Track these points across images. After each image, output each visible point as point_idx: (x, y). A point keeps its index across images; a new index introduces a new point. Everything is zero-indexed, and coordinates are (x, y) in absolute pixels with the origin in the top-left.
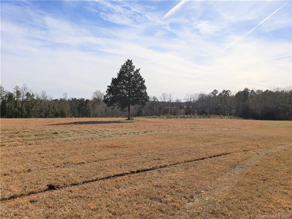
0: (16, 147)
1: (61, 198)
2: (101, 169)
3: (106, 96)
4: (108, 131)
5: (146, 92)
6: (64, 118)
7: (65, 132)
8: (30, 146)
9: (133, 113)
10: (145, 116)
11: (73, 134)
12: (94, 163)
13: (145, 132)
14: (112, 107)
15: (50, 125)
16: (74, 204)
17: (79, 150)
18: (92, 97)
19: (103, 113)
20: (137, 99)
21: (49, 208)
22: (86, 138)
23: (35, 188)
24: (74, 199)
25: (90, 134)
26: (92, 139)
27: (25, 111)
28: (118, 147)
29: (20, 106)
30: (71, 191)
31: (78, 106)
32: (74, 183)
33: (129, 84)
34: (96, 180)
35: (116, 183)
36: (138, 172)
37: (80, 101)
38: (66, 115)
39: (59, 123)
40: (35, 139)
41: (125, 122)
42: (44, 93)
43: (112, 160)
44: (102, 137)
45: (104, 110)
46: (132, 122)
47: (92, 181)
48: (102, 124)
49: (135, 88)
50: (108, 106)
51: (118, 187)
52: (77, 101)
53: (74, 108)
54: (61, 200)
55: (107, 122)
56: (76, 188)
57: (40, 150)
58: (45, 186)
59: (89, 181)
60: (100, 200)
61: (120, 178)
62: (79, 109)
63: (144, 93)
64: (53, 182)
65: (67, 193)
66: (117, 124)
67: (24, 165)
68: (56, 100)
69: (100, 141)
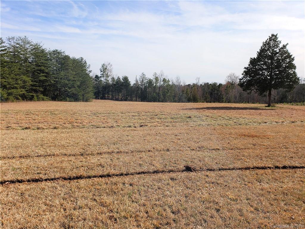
0: (156, 128)
1: (198, 181)
2: (238, 158)
3: (242, 79)
4: (244, 119)
5: (294, 73)
6: (196, 102)
7: (198, 116)
8: (167, 128)
9: (275, 98)
10: (291, 103)
11: (206, 119)
12: (230, 151)
13: (292, 122)
14: (248, 91)
15: (184, 109)
16: (211, 189)
17: (213, 135)
18: (225, 81)
19: (238, 98)
20: (281, 82)
21: (188, 188)
22: (219, 123)
23: (173, 167)
24: (211, 185)
25: (224, 121)
26: (227, 126)
27: (162, 96)
28: (256, 136)
29: (158, 91)
30: (207, 176)
31: (210, 90)
32: (210, 168)
33: (272, 63)
34: (233, 169)
35: (256, 176)
36: (284, 167)
37: (212, 86)
38: (198, 100)
39: (191, 108)
40: (171, 122)
41: (265, 109)
42: (179, 78)
43: (250, 151)
44: (238, 124)
45: (238, 95)
46: (273, 109)
47: (229, 169)
48: (236, 111)
49: (280, 68)
50: (244, 90)
51: (259, 181)
52: (209, 85)
53: (207, 93)
54: (198, 183)
55: (242, 108)
56: (212, 174)
57: (176, 132)
58: (182, 167)
59: (226, 169)
60: (239, 191)
61: (262, 171)
62: (211, 94)
63: (292, 73)
64: (190, 164)
65: (203, 177)
66: (254, 111)
67: (164, 144)
68: (189, 85)
69: (236, 128)
